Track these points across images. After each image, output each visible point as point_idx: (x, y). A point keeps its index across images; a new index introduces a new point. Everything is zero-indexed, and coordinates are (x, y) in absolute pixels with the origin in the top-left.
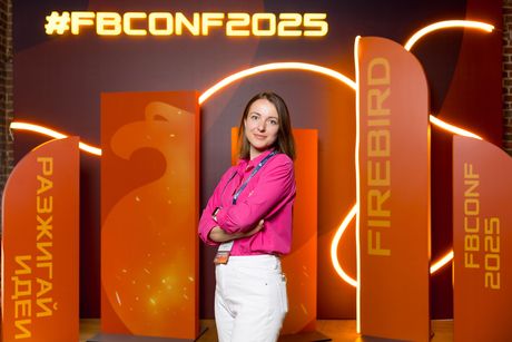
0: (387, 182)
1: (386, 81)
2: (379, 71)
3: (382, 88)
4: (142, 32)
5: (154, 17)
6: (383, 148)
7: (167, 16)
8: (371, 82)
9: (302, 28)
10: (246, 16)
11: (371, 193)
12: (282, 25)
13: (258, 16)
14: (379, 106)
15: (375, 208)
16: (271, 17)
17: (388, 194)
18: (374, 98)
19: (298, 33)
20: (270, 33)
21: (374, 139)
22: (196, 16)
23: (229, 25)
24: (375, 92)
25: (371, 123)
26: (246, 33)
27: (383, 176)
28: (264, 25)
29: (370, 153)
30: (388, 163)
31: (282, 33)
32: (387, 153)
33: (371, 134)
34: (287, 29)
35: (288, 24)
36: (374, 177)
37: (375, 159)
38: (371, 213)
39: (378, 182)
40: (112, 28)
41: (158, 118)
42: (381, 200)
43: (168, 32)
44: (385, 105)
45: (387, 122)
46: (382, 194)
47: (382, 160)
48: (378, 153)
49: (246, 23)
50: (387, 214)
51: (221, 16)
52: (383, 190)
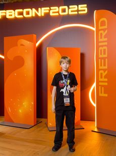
0: (106, 67)
1: (106, 27)
2: (103, 24)
3: (104, 30)
4: (21, 16)
5: (25, 11)
6: (104, 54)
7: (30, 10)
8: (100, 28)
9: (78, 11)
10: (57, 8)
11: (100, 72)
12: (70, 10)
13: (61, 8)
14: (103, 37)
15: (102, 77)
16: (66, 7)
17: (106, 72)
18: (101, 34)
19: (76, 13)
20: (66, 13)
21: (101, 50)
22: (39, 9)
23: (51, 11)
24: (102, 32)
25: (100, 44)
26: (57, 14)
27: (105, 65)
28: (64, 11)
29: (100, 56)
30: (106, 60)
31: (70, 13)
32: (106, 56)
33: (100, 48)
34: (72, 11)
35: (72, 10)
36: (101, 65)
37: (101, 58)
38: (100, 80)
39: (103, 67)
40: (11, 15)
41: (22, 45)
42: (104, 74)
43: (30, 16)
44: (105, 37)
45: (106, 43)
46: (104, 72)
47: (104, 58)
48: (103, 56)
49: (57, 10)
50: (106, 80)
51: (48, 8)
52: (104, 70)
